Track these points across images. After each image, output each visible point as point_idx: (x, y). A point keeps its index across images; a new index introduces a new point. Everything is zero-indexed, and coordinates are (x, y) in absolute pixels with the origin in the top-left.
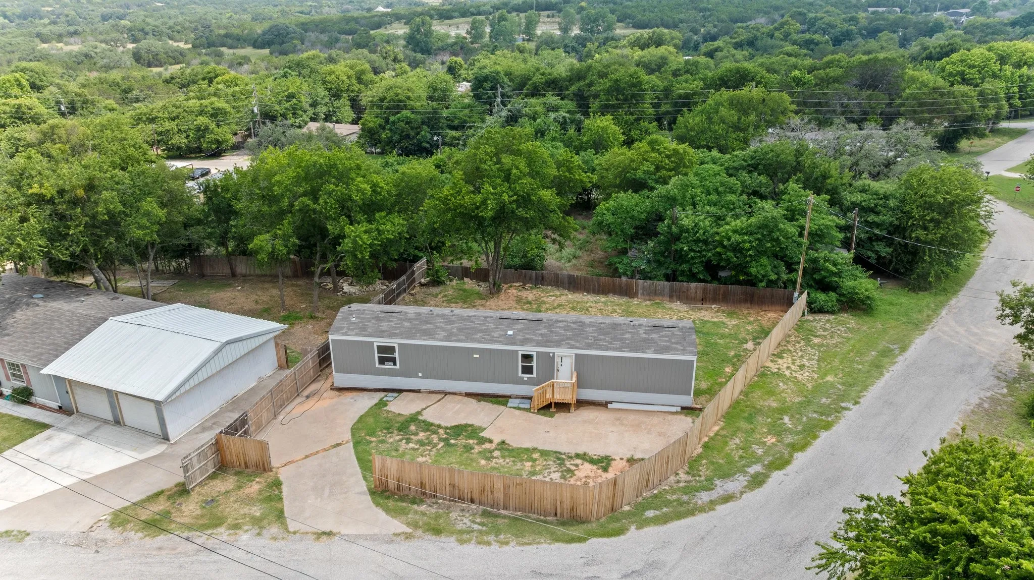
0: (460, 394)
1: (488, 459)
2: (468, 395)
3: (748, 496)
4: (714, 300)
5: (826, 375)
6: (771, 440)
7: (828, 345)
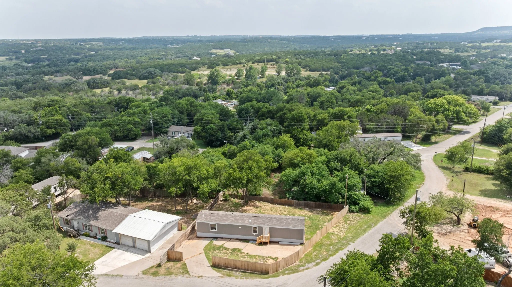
0: (235, 239)
1: (243, 258)
2: (237, 239)
3: (314, 268)
4: (319, 208)
5: (348, 233)
6: (325, 253)
7: (352, 224)
